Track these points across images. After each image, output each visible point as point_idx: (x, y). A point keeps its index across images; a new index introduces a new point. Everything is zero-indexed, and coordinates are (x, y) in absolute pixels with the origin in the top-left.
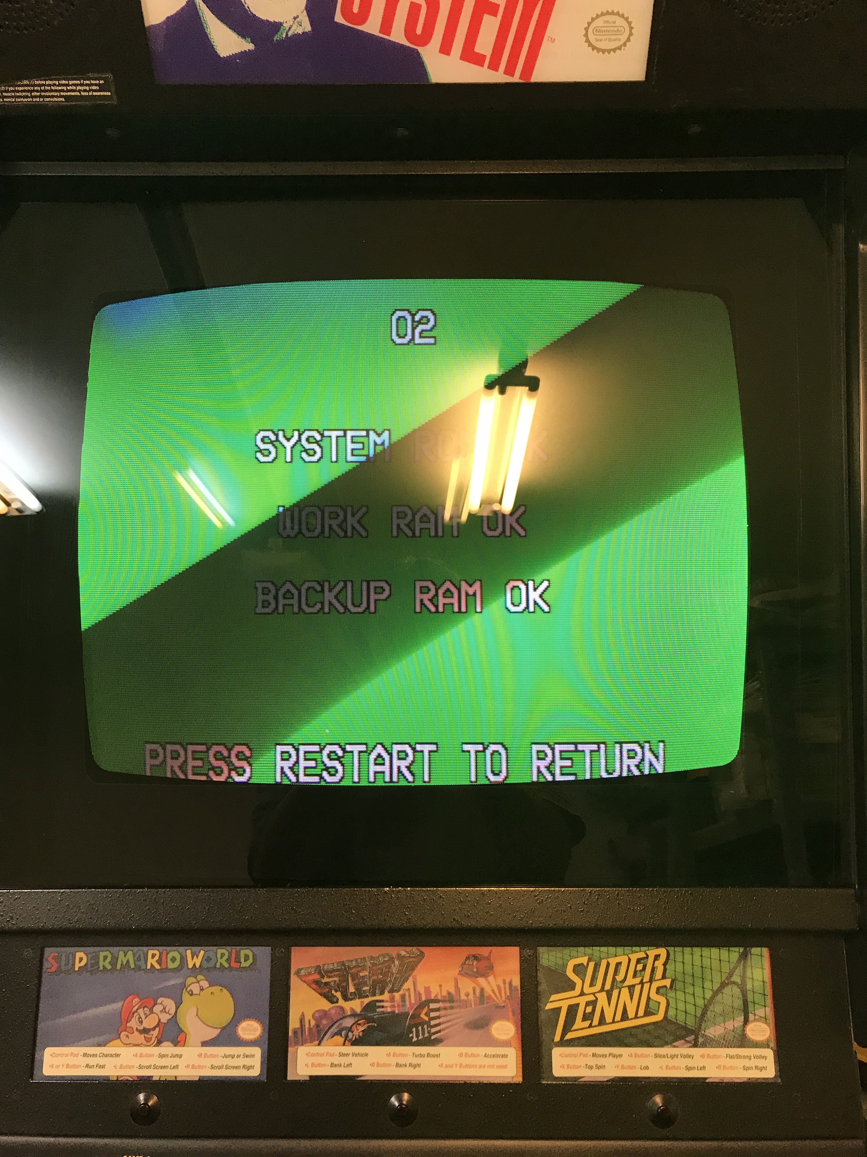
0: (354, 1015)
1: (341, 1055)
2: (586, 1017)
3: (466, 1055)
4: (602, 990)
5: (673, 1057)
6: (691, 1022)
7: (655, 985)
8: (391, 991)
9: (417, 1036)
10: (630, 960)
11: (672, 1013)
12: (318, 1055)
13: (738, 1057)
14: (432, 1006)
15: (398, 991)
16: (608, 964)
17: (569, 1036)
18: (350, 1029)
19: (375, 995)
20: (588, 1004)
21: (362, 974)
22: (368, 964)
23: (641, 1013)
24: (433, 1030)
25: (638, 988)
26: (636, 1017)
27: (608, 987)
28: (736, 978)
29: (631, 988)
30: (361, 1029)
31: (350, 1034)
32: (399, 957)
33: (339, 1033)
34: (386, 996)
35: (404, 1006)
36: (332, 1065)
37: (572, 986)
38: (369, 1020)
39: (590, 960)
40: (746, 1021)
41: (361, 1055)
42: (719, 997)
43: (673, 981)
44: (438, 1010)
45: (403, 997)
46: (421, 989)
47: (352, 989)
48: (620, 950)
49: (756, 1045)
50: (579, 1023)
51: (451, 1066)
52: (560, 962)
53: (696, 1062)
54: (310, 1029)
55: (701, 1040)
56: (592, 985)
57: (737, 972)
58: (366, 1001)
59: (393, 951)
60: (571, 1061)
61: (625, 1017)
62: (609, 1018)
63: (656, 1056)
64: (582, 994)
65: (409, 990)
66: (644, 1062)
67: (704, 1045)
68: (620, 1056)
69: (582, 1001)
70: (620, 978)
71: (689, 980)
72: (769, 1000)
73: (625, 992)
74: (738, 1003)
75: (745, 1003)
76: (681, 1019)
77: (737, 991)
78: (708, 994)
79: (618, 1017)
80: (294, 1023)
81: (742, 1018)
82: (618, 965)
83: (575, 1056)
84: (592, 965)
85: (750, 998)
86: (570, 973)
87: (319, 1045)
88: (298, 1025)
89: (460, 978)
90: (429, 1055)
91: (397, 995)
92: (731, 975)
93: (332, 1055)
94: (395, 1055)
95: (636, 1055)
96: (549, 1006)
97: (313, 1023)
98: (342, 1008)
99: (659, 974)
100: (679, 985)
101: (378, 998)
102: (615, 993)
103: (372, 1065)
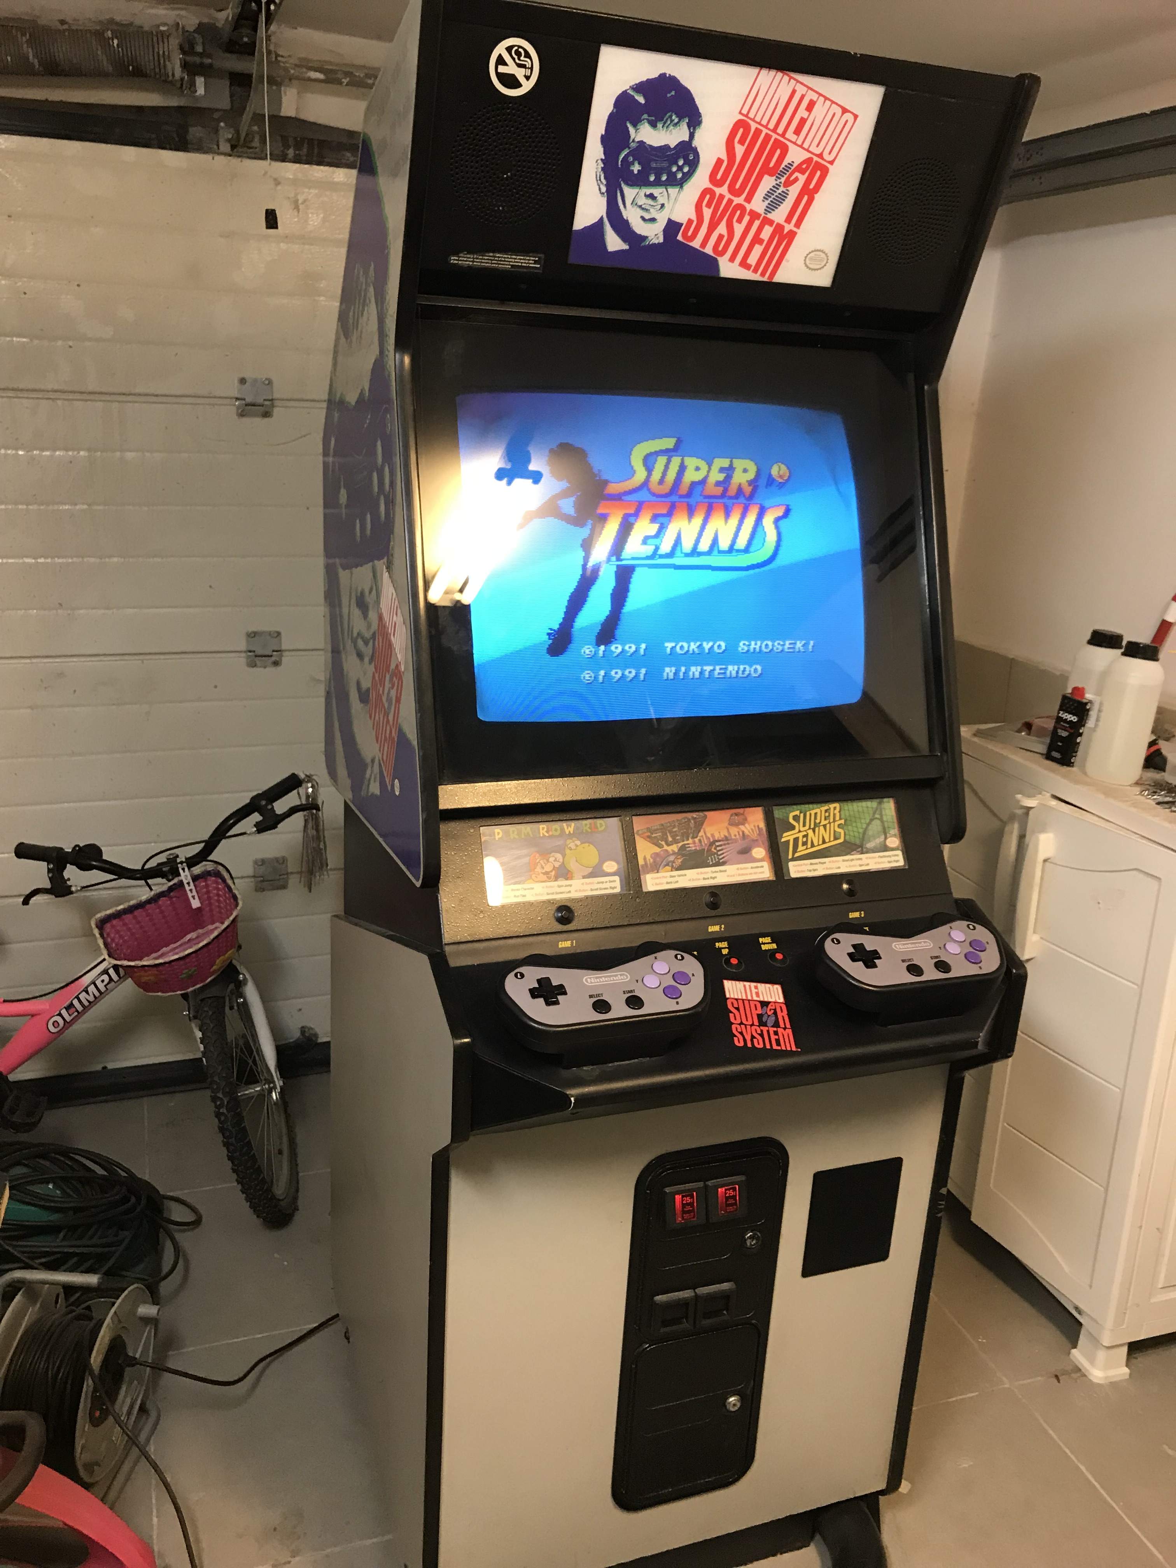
0: (674, 853)
1: (671, 877)
2: (805, 844)
3: (741, 869)
4: (810, 828)
5: (852, 860)
6: (858, 842)
7: (837, 823)
8: (693, 838)
9: (712, 861)
10: (821, 811)
11: (847, 837)
12: (657, 878)
13: (885, 856)
14: (717, 844)
15: (697, 837)
16: (810, 814)
17: (797, 855)
18: (673, 862)
19: (683, 841)
20: (804, 836)
21: (674, 830)
22: (677, 824)
23: (832, 839)
24: (720, 857)
25: (828, 826)
26: (830, 841)
27: (812, 826)
28: (877, 816)
29: (825, 826)
30: (680, 861)
31: (674, 865)
32: (694, 819)
33: (667, 865)
34: (690, 841)
35: (702, 845)
36: (667, 883)
37: (793, 828)
38: (683, 855)
39: (801, 813)
40: (886, 838)
41: (683, 875)
42: (870, 827)
43: (845, 821)
44: (720, 846)
45: (700, 841)
46: (709, 835)
47: (670, 839)
48: (815, 806)
49: (893, 849)
50: (800, 848)
51: (734, 876)
52: (785, 815)
53: (864, 862)
54: (651, 864)
55: (864, 850)
56: (804, 825)
57: (878, 812)
58: (680, 845)
59: (689, 815)
60: (800, 868)
61: (824, 842)
62: (816, 843)
63: (844, 861)
64: (800, 831)
65: (702, 836)
66: (837, 865)
67: (867, 852)
68: (825, 863)
69: (800, 835)
70: (818, 821)
71: (853, 819)
72: (896, 825)
73: (822, 828)
74: (880, 828)
75: (884, 828)
76: (853, 840)
77: (878, 822)
78: (864, 826)
79: (821, 842)
80: (641, 862)
81: (883, 837)
82: (816, 814)
83: (801, 865)
84: (802, 815)
85: (886, 826)
86: (791, 820)
87: (658, 872)
88: (643, 863)
89: (730, 827)
90: (721, 871)
91: (697, 840)
92: (874, 813)
93: (666, 877)
94: (701, 873)
95: (833, 862)
96: (783, 840)
97: (652, 860)
98: (666, 850)
99: (837, 818)
100: (848, 822)
101: (686, 842)
102: (817, 829)
103: (690, 880)
